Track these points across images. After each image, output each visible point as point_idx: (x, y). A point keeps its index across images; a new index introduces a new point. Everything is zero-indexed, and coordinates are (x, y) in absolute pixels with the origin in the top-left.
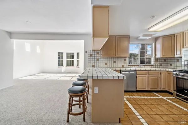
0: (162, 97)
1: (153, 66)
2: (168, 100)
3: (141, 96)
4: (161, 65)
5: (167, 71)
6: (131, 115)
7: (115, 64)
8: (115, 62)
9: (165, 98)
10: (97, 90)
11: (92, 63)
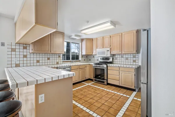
0: (88, 84)
1: (80, 61)
2: (92, 85)
3: (76, 88)
4: (85, 60)
5: (89, 64)
6: (75, 109)
7: (49, 61)
8: (49, 59)
9: (89, 84)
10: (43, 98)
11: (15, 61)
